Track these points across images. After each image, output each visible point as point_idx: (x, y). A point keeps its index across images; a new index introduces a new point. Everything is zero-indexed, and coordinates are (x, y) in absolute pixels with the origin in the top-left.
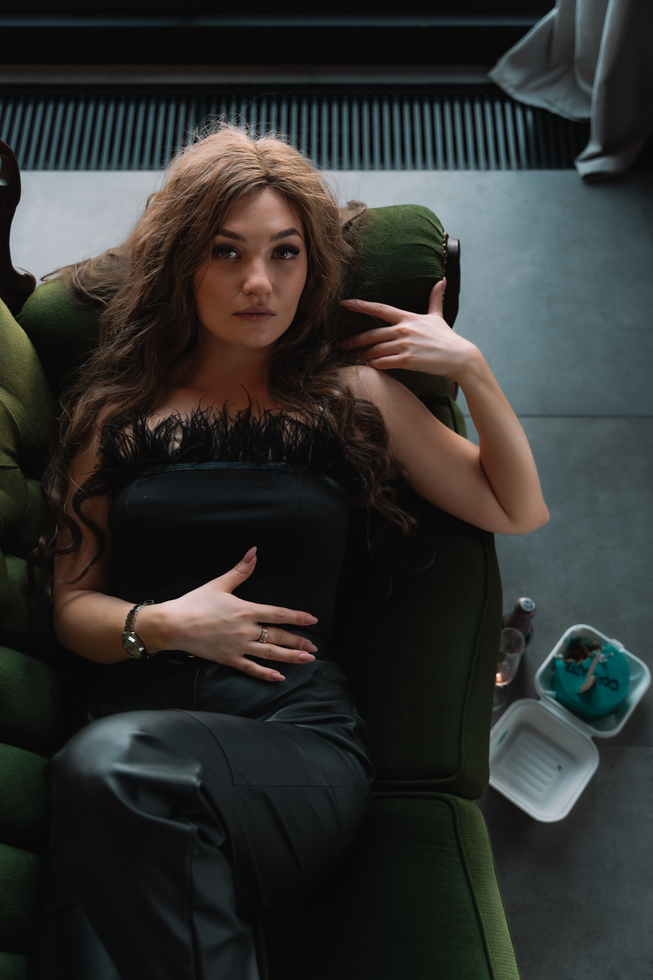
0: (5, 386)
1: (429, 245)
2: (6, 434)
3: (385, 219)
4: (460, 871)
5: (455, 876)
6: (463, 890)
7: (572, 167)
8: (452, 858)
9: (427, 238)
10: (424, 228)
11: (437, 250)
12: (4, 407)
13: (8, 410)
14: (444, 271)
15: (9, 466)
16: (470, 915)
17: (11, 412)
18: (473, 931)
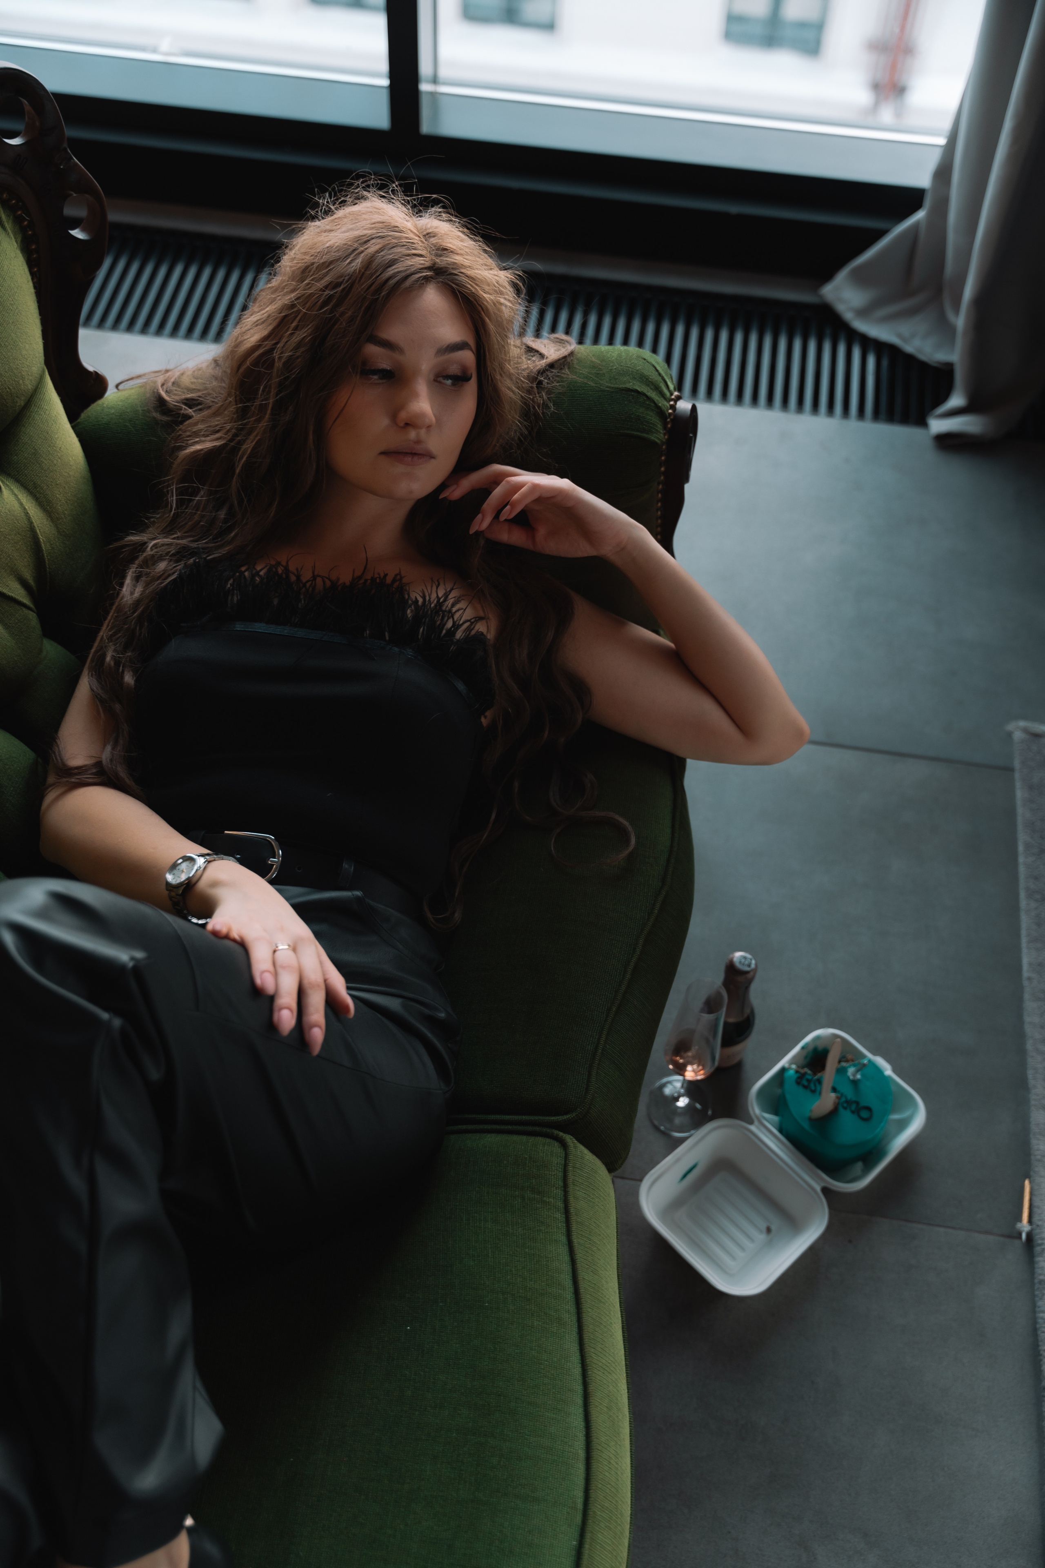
0: (36, 495)
1: (649, 394)
2: (25, 557)
3: (593, 355)
4: (562, 1232)
5: (552, 1236)
6: (561, 1257)
7: (921, 422)
8: (552, 1212)
9: (648, 385)
10: (646, 373)
11: (660, 405)
12: (29, 520)
13: (34, 526)
14: (666, 437)
15: (21, 601)
16: (566, 1290)
17: (38, 531)
18: (566, 1312)
